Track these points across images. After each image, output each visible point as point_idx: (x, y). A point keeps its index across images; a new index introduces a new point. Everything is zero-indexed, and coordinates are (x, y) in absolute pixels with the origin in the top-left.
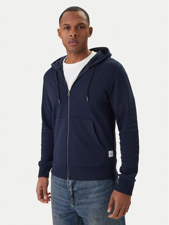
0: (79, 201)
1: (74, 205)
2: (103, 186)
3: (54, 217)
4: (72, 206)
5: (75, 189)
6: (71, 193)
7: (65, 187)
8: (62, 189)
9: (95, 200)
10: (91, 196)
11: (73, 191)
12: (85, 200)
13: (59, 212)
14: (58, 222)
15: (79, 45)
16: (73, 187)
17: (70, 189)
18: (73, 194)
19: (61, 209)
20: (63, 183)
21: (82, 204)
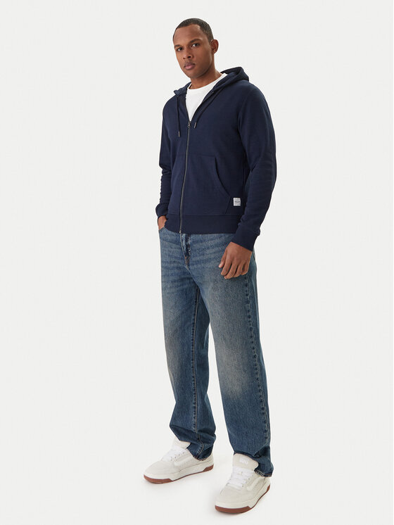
0: (194, 259)
1: (189, 265)
2: (223, 238)
3: (164, 289)
4: (186, 267)
5: (189, 242)
6: (185, 248)
7: (177, 242)
8: (174, 245)
9: (212, 256)
10: (208, 252)
11: (187, 246)
12: (201, 257)
13: (171, 278)
14: (168, 293)
15: (196, 67)
16: (186, 241)
17: (184, 243)
18: (187, 250)
19: (172, 275)
20: (174, 238)
21: (198, 262)
